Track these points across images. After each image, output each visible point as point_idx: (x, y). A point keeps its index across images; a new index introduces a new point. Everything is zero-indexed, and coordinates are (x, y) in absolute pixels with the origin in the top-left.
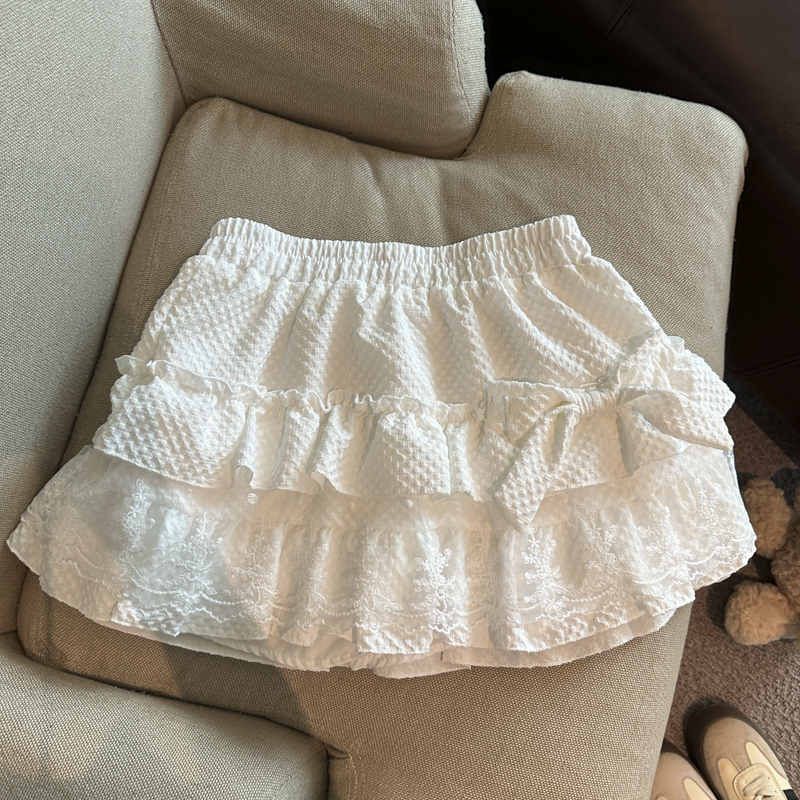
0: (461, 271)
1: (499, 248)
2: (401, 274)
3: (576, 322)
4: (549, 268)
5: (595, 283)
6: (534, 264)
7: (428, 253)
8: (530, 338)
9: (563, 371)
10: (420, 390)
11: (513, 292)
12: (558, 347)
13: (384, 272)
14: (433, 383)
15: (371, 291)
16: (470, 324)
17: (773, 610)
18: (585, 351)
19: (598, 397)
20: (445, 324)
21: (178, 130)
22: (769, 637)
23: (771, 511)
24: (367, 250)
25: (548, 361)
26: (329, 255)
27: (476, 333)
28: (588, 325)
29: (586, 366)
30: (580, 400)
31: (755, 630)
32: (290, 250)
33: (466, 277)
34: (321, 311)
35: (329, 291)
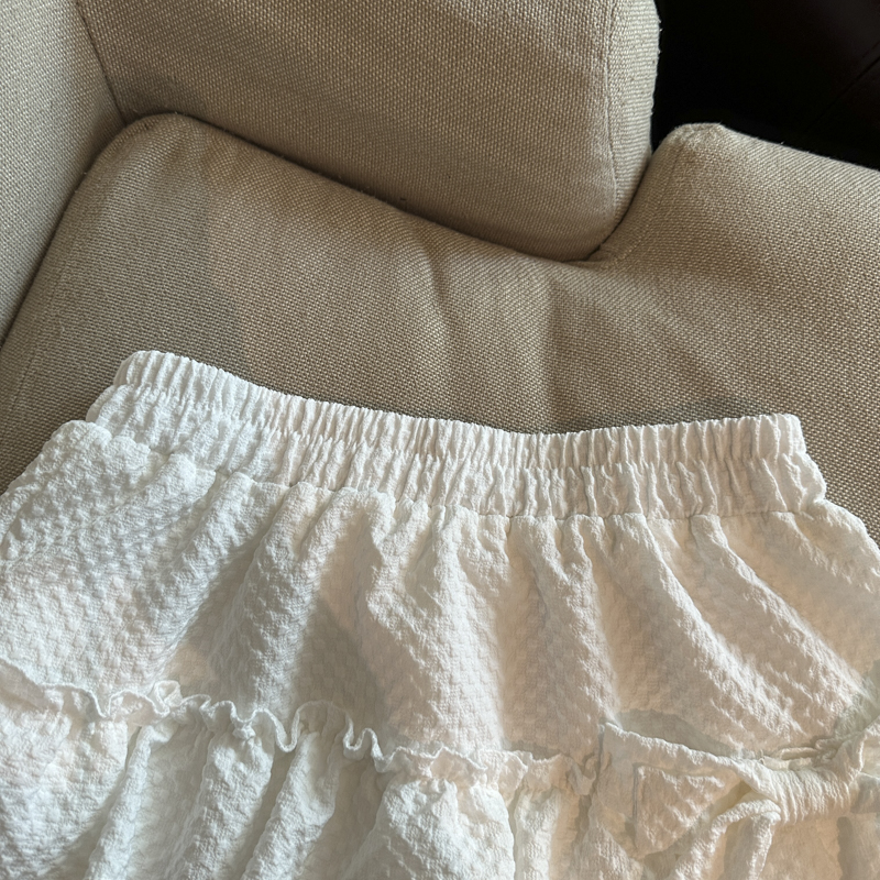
0: (575, 492)
1: (651, 457)
2: (463, 486)
3: (786, 627)
4: (743, 512)
5: (830, 556)
6: (715, 501)
7: (516, 445)
8: (696, 652)
9: (753, 723)
11: (671, 549)
12: (747, 671)
13: (430, 479)
14: (500, 704)
15: (403, 517)
16: (583, 606)
18: (796, 685)
19: (819, 789)
20: (534, 587)
25: (727, 702)
26: (333, 433)
27: (592, 624)
28: (807, 633)
29: (796, 712)
30: (782, 794)
32: (262, 418)
33: (582, 506)
34: (302, 553)
35: (322, 509)
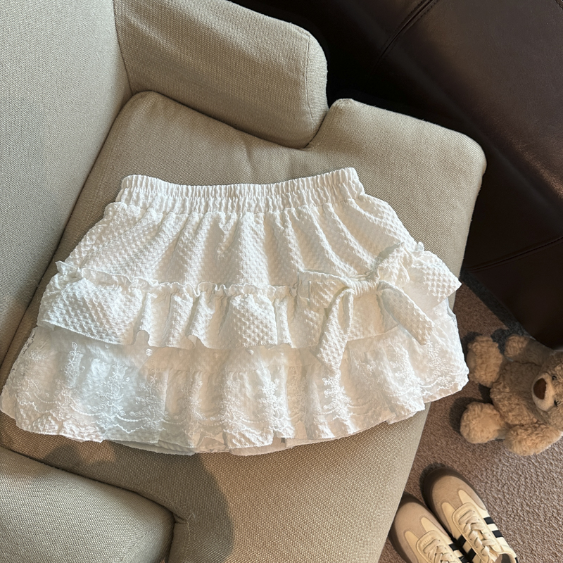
0: (285, 201)
1: (308, 187)
2: (247, 205)
4: (339, 201)
6: (330, 198)
7: (263, 188)
10: (256, 279)
11: (317, 216)
13: (235, 205)
15: (228, 218)
16: (289, 235)
17: (490, 421)
21: (124, 110)
22: (488, 438)
23: (490, 357)
24: (223, 190)
30: (355, 286)
31: (479, 434)
33: (288, 206)
34: (196, 233)
35: (201, 220)
